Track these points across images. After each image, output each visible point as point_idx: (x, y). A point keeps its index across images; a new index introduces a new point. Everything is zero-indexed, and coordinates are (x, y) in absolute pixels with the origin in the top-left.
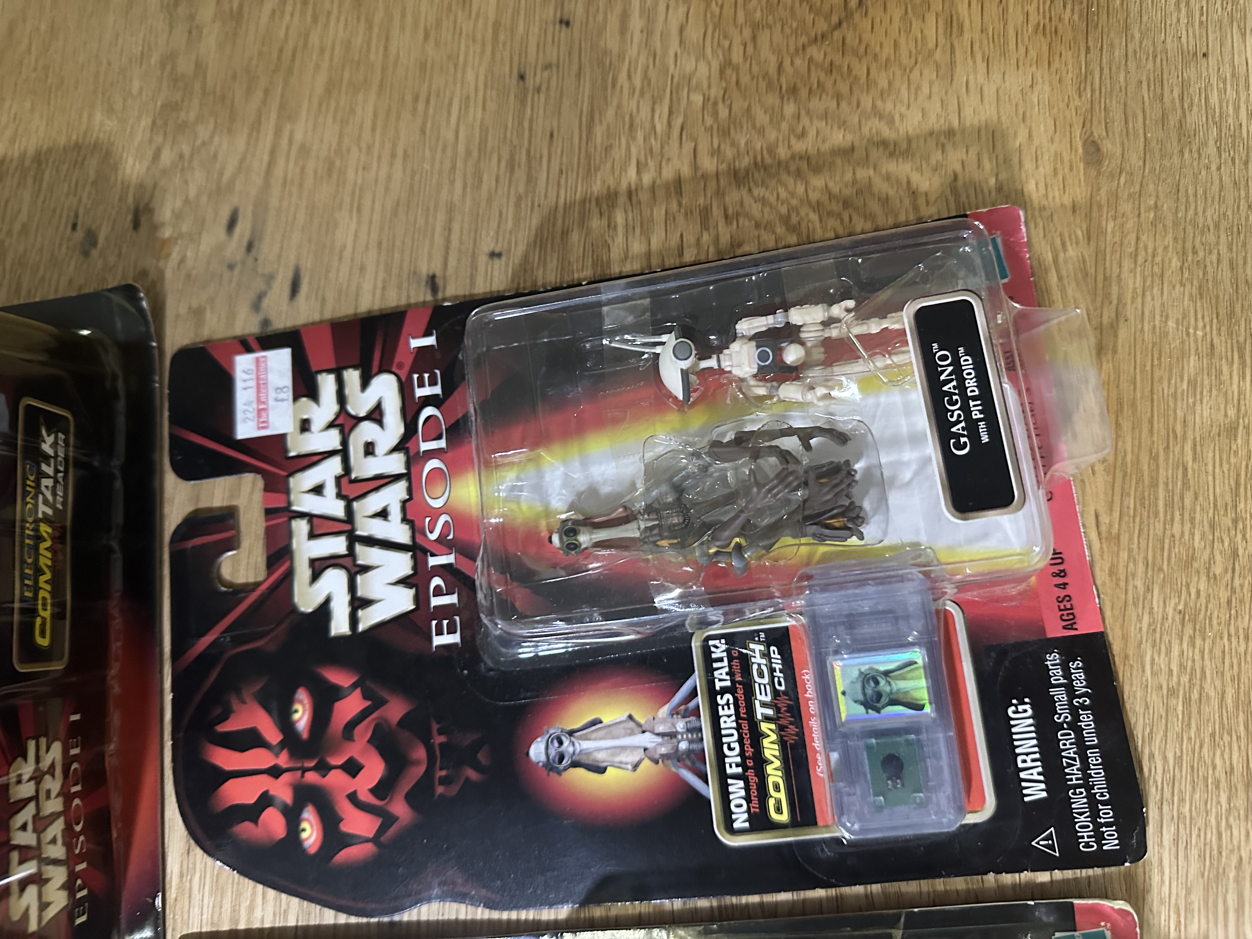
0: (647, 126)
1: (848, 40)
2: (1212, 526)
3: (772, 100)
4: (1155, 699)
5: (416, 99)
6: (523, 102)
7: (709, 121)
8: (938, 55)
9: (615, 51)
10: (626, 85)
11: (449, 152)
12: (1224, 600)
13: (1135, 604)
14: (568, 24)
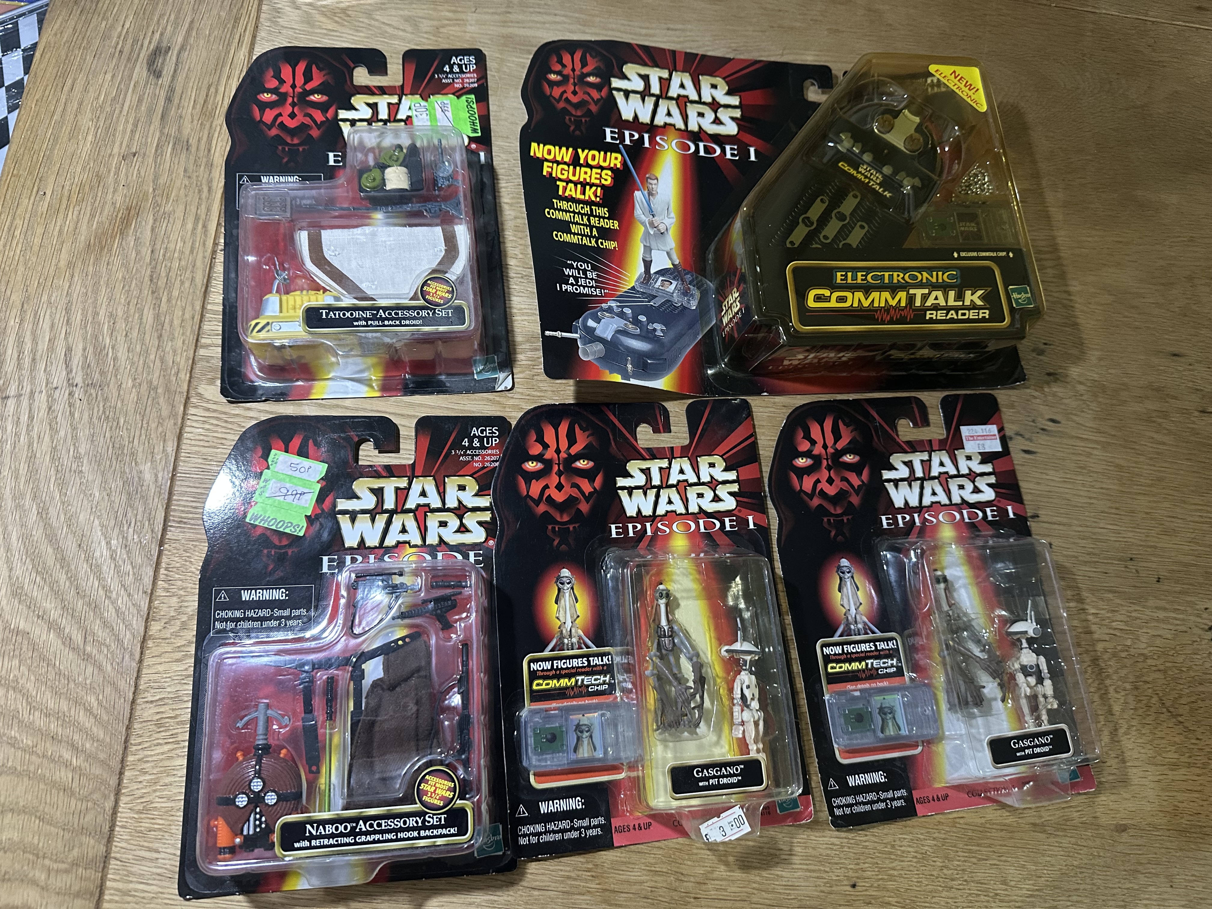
0: (1114, 619)
1: (1162, 715)
2: (963, 870)
3: (1132, 678)
4: (890, 839)
5: (1117, 509)
6: (1119, 560)
7: (1119, 648)
8: (1159, 758)
9: (1148, 604)
10: (1132, 609)
11: (1094, 524)
12: (933, 873)
13: (928, 832)
14: (1158, 581)
